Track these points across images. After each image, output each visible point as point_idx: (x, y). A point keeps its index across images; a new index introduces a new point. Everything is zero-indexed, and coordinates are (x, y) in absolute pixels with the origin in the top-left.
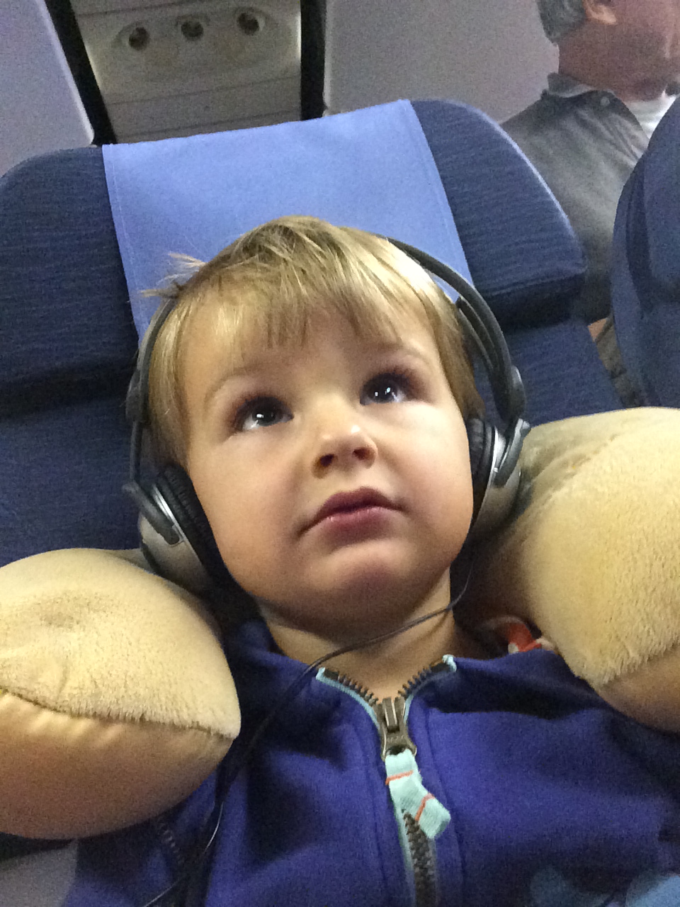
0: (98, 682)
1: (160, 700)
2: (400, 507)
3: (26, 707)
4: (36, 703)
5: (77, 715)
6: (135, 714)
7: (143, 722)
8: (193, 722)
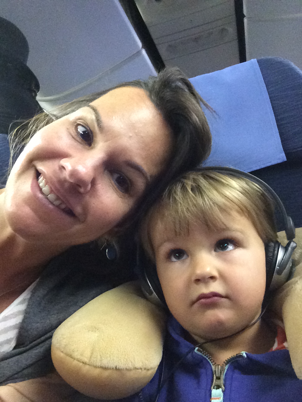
0: (102, 356)
1: (121, 361)
2: (227, 297)
3: (81, 364)
4: (83, 363)
5: (96, 367)
6: (113, 367)
7: (117, 369)
8: (134, 367)
